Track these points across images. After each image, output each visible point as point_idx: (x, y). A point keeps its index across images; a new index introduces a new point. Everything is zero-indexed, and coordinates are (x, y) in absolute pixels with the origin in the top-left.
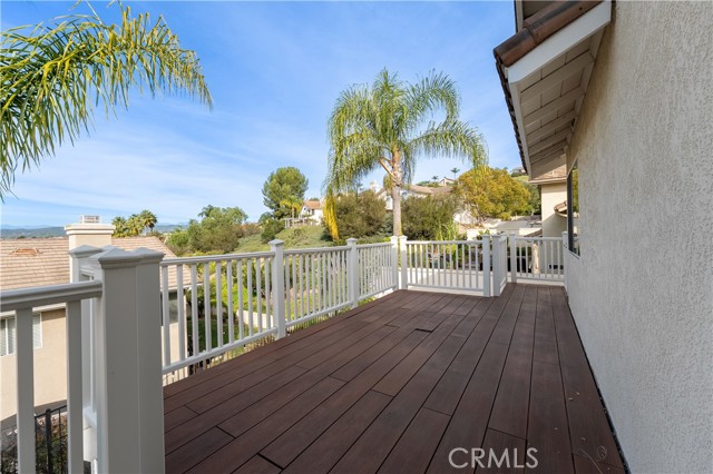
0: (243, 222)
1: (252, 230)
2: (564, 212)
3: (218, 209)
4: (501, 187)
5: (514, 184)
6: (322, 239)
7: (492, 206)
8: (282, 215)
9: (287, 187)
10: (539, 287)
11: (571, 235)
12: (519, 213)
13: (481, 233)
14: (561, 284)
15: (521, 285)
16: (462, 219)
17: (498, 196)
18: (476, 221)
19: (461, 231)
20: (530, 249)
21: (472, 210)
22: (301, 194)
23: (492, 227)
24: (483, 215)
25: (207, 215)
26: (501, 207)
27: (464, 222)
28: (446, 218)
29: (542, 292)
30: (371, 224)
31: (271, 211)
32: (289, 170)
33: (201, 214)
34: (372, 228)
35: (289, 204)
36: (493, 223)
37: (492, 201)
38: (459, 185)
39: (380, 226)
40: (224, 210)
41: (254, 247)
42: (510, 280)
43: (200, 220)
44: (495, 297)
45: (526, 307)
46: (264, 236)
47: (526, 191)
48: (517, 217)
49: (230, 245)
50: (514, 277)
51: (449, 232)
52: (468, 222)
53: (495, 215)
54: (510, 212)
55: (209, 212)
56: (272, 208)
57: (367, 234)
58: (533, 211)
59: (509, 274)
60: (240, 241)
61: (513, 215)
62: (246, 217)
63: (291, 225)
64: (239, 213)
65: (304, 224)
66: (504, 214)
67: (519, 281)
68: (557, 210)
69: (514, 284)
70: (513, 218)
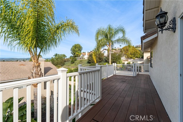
0: (66, 58)
1: (68, 60)
2: (149, 58)
3: (59, 54)
4: (133, 51)
5: (136, 50)
6: (87, 63)
7: (130, 56)
8: (76, 56)
9: (77, 49)
10: (144, 75)
11: (151, 64)
12: (137, 57)
13: (128, 62)
14: (149, 74)
15: (140, 74)
16: (123, 58)
17: (132, 53)
18: (126, 59)
19: (123, 62)
20: (141, 67)
21: (125, 56)
22: (81, 51)
23: (131, 61)
24: (128, 58)
25: (56, 56)
26: (133, 56)
27: (123, 59)
28: (120, 59)
29: (145, 76)
30: (100, 60)
31: (73, 55)
32: (78, 44)
33: (54, 56)
34: (100, 61)
35: (78, 54)
36: (131, 60)
37: (130, 54)
38: (122, 50)
39: (102, 60)
40: (60, 55)
41: (69, 65)
42: (137, 73)
43: (54, 57)
44: (135, 76)
45: (142, 78)
46: (71, 62)
47: (139, 52)
48: (137, 59)
49: (62, 64)
50: (138, 73)
51: (120, 62)
52: (124, 59)
53: (131, 58)
54: (135, 57)
55: (56, 55)
56: (73, 54)
57: (99, 62)
58: (141, 57)
59: (137, 72)
60: (65, 63)
61: (136, 58)
62: (66, 57)
63: (78, 59)
64: (64, 56)
65: (82, 59)
66: (133, 58)
67: (139, 73)
68: (147, 58)
69: (138, 74)
70: (136, 59)
